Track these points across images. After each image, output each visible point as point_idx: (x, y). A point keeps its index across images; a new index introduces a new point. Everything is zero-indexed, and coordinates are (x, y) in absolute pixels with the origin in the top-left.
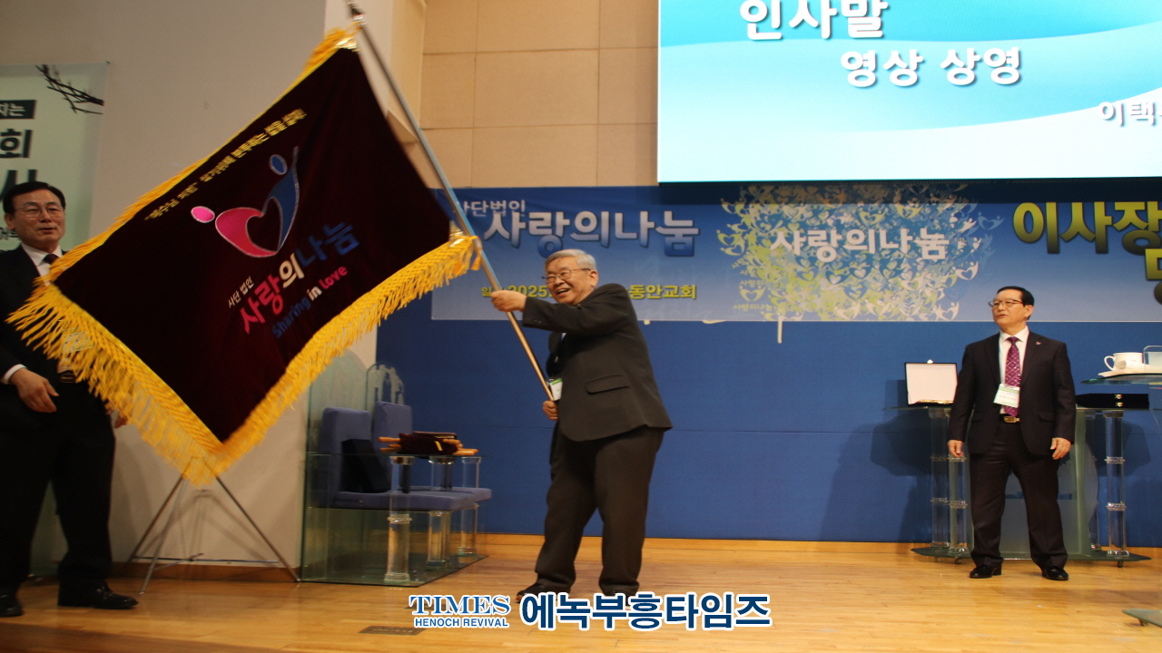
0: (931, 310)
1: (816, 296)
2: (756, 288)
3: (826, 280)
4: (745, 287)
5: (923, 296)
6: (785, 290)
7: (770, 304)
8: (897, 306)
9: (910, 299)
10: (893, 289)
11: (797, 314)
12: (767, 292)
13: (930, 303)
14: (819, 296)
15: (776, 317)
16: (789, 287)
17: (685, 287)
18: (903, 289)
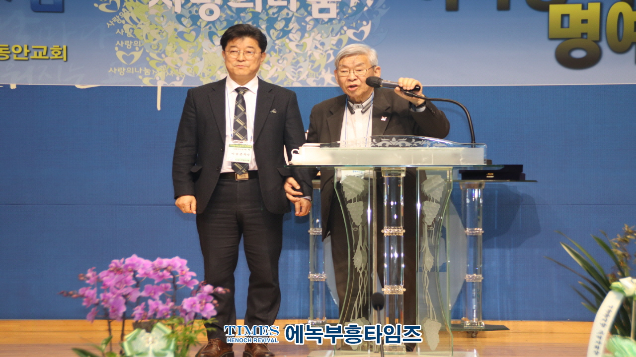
0: (320, 74)
1: (198, 59)
2: (133, 49)
3: (209, 42)
4: (120, 49)
5: (312, 58)
6: (164, 52)
7: (149, 67)
8: (283, 70)
9: (298, 62)
10: (280, 51)
11: (178, 78)
12: (145, 54)
13: (319, 66)
14: (201, 59)
15: (156, 81)
16: (169, 48)
17: (55, 48)
18: (290, 51)
